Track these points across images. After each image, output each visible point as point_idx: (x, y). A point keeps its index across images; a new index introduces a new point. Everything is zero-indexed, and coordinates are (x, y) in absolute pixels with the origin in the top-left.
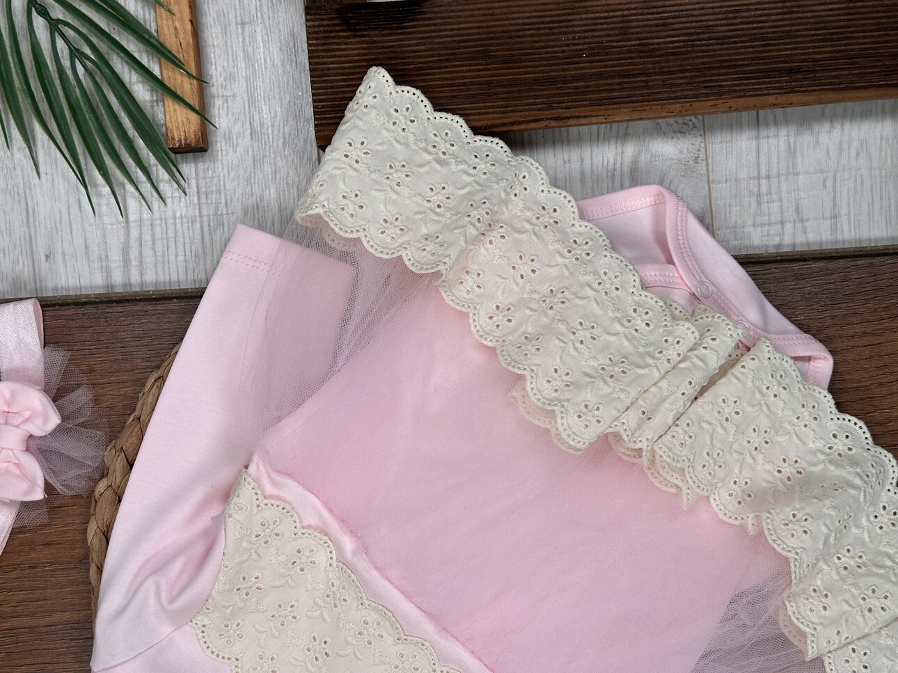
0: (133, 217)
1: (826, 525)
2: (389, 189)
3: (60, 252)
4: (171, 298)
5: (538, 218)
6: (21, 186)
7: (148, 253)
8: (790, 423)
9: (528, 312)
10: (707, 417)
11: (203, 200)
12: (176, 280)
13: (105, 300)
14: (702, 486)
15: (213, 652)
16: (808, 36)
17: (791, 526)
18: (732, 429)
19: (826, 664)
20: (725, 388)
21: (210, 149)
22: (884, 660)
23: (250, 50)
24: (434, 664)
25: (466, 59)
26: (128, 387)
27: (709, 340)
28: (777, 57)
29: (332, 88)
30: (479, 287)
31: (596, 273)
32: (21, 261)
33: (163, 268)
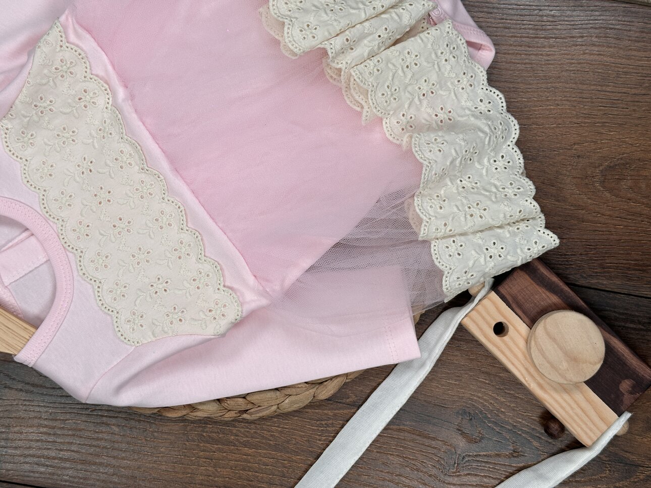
1: (456, 151)
8: (452, 83)
10: (394, 61)
14: (378, 108)
15: (10, 151)
17: (431, 145)
18: (409, 76)
19: (432, 246)
20: (412, 44)
22: (473, 252)
24: (164, 194)
27: (407, 4)
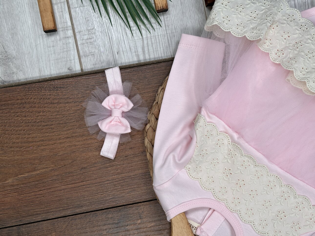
0: (144, 36)
2: (238, 14)
3: (122, 51)
4: (161, 62)
5: (288, 19)
6: (106, 30)
7: (150, 48)
9: (290, 50)
11: (167, 28)
12: (161, 56)
13: (139, 65)
15: (192, 177)
24: (268, 173)
26: (151, 93)
30: (271, 44)
31: (311, 35)
32: (109, 55)
33: (156, 53)
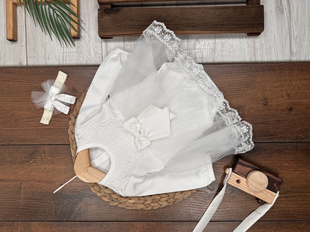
6: (44, 45)
7: (67, 58)
16: (197, 19)
21: (80, 39)
23: (89, 20)
25: (129, 20)
28: (190, 23)
29: (102, 24)
